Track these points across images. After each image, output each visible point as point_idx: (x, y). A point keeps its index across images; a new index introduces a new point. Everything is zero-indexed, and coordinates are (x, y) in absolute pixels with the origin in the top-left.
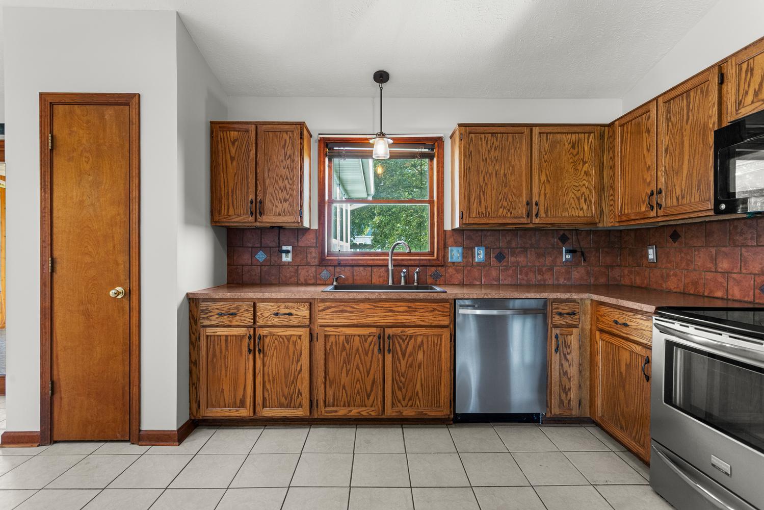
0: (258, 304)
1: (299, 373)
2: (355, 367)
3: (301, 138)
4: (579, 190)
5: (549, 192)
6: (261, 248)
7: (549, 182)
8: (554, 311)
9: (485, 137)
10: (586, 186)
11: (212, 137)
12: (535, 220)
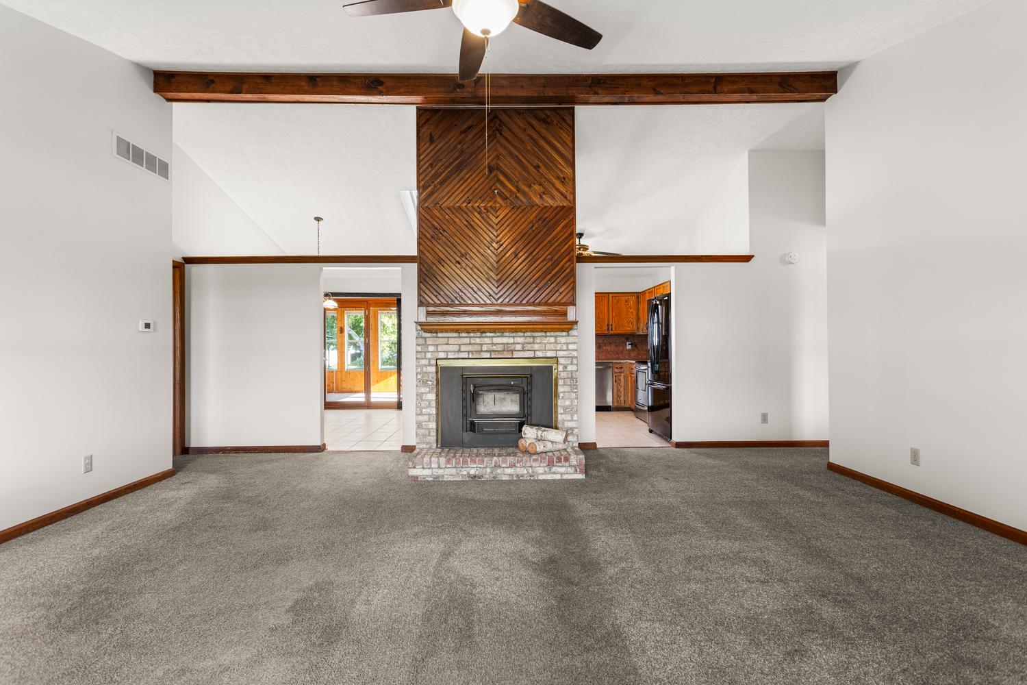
4: (628, 320)
5: (616, 320)
7: (616, 316)
12: (611, 332)
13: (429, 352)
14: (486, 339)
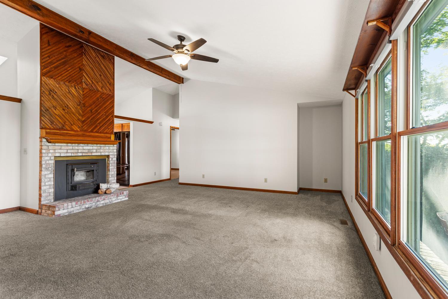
13: (50, 153)
14: (80, 147)
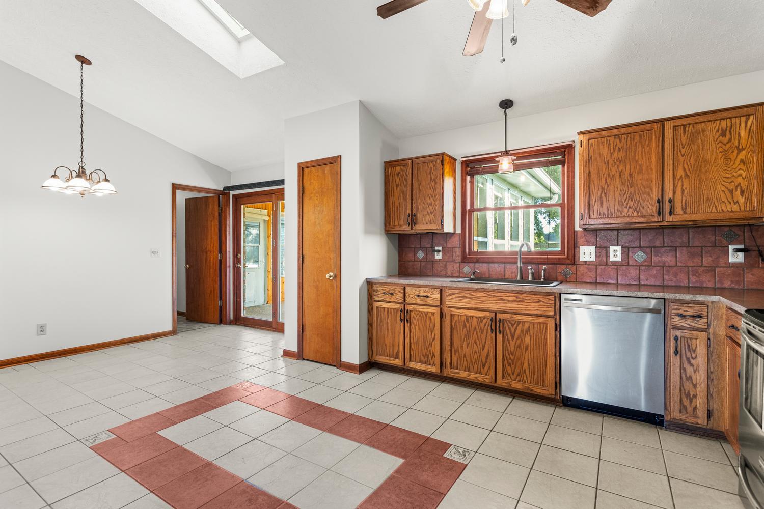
0: (406, 288)
1: (433, 340)
2: (473, 342)
3: (442, 165)
4: (731, 182)
5: (688, 187)
6: (421, 248)
7: (688, 176)
8: (672, 312)
9: (607, 141)
10: (744, 176)
11: (385, 173)
12: (668, 218)
